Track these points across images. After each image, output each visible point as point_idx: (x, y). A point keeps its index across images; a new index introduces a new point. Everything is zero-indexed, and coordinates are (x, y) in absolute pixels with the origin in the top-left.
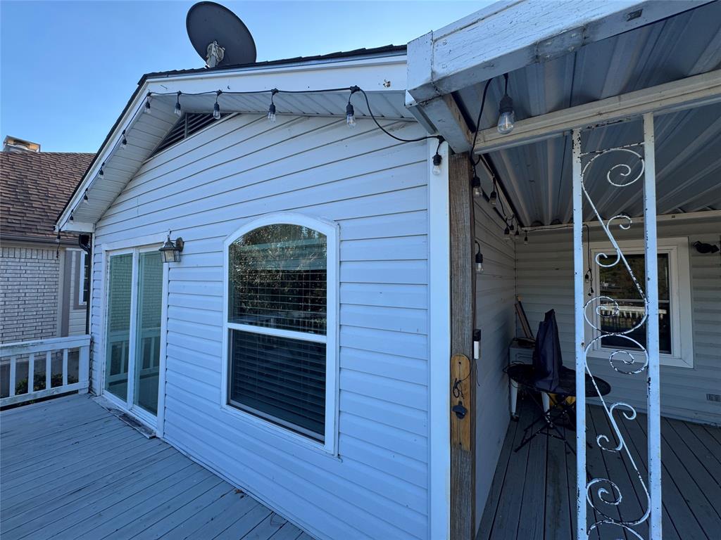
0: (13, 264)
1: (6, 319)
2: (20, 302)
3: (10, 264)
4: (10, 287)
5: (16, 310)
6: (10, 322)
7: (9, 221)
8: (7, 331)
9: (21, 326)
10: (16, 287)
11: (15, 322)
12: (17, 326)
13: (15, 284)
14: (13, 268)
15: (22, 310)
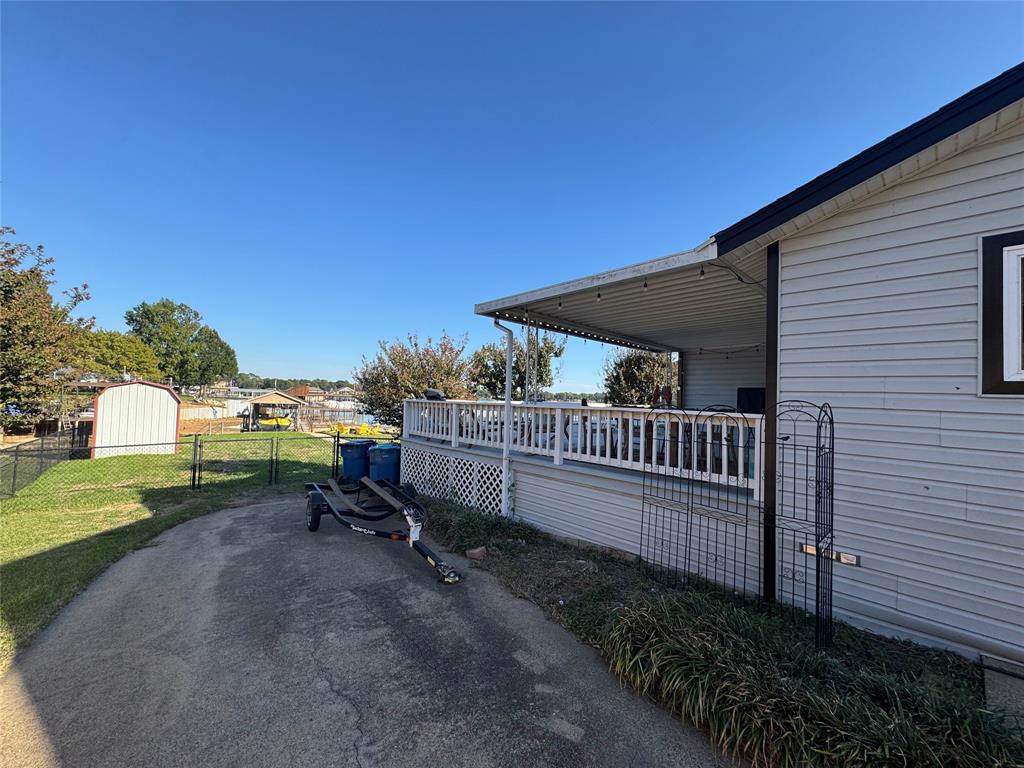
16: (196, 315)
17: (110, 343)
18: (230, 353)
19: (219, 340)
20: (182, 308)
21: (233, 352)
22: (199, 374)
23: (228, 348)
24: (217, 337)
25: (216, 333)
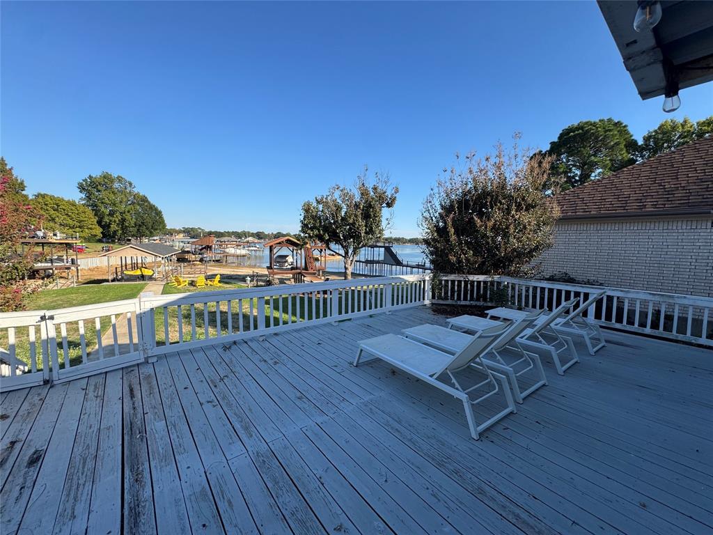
0: (705, 234)
1: (696, 280)
2: (708, 268)
3: (702, 234)
4: (700, 254)
5: (705, 274)
6: (698, 284)
7: (705, 197)
8: (696, 290)
9: (708, 288)
10: (706, 254)
11: (703, 284)
12: (705, 288)
13: (705, 251)
14: (704, 237)
15: (710, 275)
16: (130, 184)
17: (56, 207)
18: (159, 213)
19: (149, 203)
20: (120, 179)
21: (160, 212)
22: (136, 229)
23: (156, 209)
24: (147, 201)
25: (146, 198)
